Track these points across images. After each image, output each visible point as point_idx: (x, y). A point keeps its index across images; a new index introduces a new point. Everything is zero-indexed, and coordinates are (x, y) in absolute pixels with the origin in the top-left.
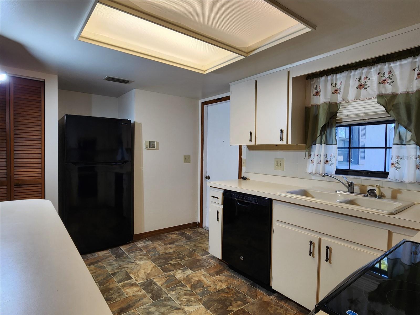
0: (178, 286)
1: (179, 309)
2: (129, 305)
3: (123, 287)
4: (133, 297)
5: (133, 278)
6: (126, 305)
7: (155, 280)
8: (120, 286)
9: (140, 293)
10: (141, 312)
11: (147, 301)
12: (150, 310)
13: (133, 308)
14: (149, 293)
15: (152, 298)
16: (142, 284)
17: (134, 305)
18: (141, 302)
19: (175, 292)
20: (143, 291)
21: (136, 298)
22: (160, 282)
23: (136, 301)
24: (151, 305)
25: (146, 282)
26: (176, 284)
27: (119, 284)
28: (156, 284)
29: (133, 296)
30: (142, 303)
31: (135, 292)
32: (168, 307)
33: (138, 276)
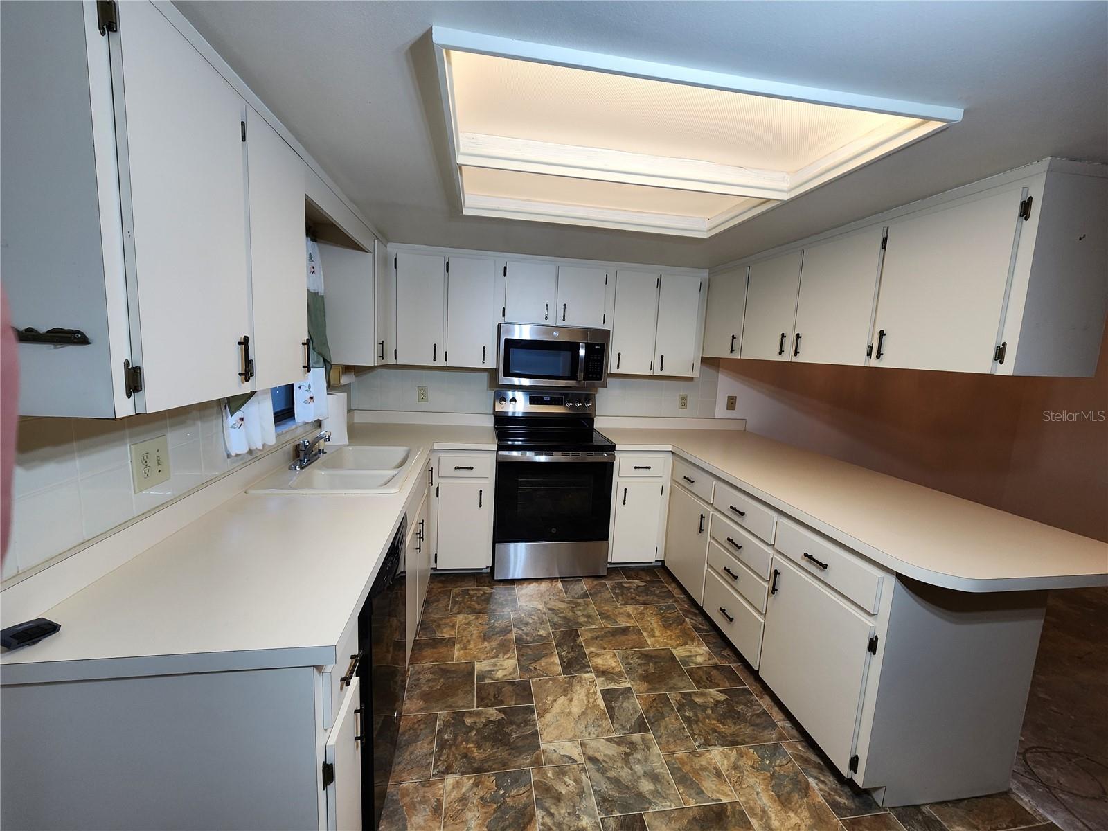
0: (527, 642)
1: (549, 609)
2: (613, 635)
3: (620, 675)
4: (606, 646)
5: (599, 693)
6: (617, 637)
7: (559, 669)
8: (626, 679)
9: (593, 649)
10: (598, 622)
11: (587, 633)
12: (586, 620)
13: (607, 630)
14: (578, 645)
15: (577, 635)
16: (584, 668)
17: (606, 633)
18: (596, 634)
19: (539, 633)
20: (587, 651)
21: (601, 642)
22: (552, 661)
23: (602, 637)
24: (583, 626)
25: (577, 670)
26: (528, 646)
27: (629, 686)
28: (561, 658)
29: (605, 649)
30: (594, 632)
31: (600, 655)
32: (561, 615)
33: (588, 694)
